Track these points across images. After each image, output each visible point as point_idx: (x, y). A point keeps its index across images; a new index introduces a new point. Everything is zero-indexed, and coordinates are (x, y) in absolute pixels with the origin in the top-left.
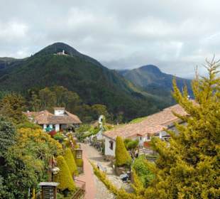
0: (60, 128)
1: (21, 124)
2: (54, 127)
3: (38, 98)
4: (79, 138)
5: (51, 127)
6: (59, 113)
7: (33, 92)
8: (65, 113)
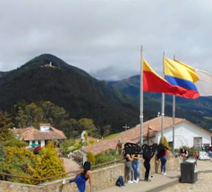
0: (46, 144)
1: (7, 142)
2: (40, 143)
3: (25, 114)
4: (63, 154)
5: (37, 143)
6: (44, 129)
7: (20, 108)
8: (51, 129)
